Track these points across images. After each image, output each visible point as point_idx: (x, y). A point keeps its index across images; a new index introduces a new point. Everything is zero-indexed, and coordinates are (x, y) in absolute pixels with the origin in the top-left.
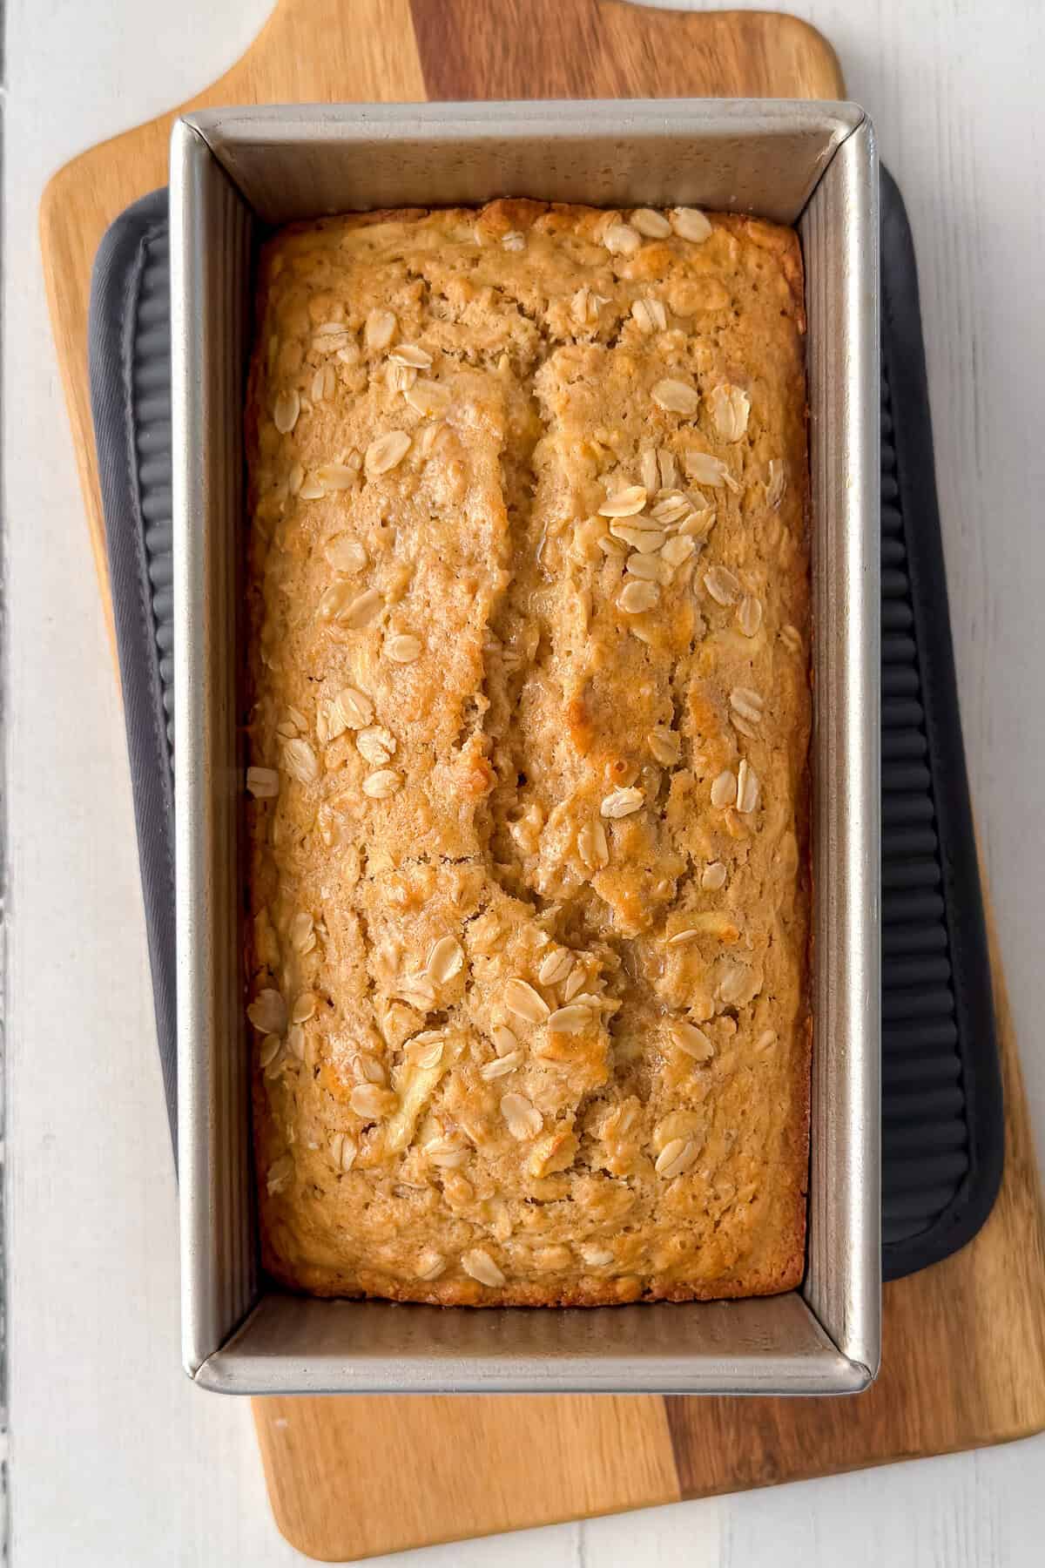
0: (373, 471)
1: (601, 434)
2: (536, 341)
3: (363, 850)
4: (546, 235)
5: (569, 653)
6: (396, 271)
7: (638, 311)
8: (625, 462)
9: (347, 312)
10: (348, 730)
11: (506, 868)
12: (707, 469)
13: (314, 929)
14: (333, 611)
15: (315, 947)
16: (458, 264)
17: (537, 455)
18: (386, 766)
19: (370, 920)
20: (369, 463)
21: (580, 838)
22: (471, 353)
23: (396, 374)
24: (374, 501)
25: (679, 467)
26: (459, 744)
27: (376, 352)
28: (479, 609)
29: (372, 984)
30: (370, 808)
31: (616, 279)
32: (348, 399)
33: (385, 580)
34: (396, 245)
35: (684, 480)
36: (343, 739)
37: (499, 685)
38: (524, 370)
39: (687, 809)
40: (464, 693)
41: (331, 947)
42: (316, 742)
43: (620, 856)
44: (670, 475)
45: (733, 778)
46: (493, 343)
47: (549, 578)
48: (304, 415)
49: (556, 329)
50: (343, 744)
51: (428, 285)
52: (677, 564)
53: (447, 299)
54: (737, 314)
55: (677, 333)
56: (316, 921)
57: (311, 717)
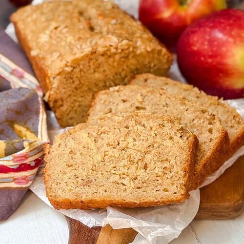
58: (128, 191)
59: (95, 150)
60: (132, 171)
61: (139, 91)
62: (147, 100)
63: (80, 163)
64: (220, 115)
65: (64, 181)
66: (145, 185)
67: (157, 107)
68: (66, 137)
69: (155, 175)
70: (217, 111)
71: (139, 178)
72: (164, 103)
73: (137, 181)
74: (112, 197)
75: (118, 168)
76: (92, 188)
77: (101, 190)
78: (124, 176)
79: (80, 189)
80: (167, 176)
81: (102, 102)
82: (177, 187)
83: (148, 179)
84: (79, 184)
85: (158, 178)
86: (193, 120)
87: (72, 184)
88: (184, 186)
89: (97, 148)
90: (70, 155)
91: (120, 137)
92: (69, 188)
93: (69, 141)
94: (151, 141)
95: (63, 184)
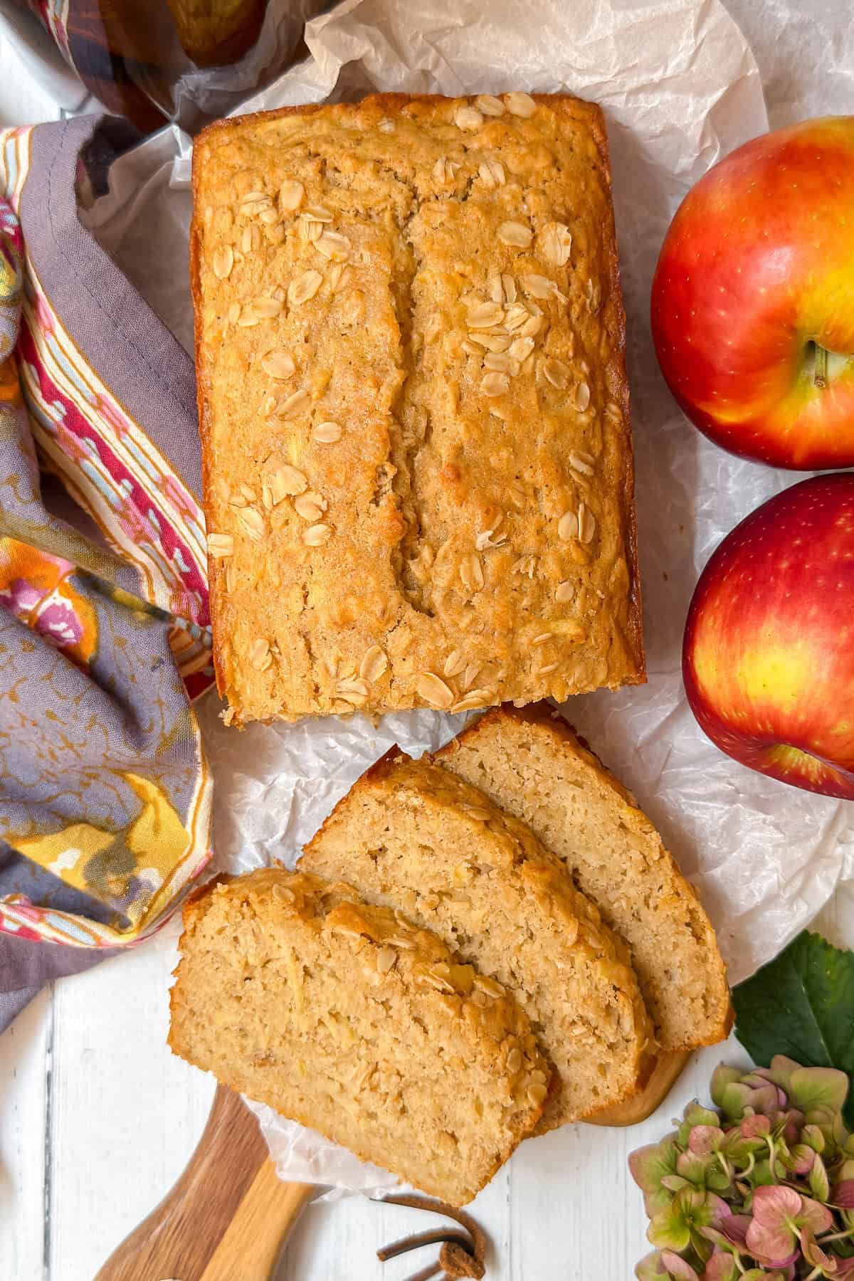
0: (295, 302)
1: (458, 267)
2: (409, 200)
3: (304, 587)
4: (411, 120)
5: (444, 430)
6: (299, 151)
7: (484, 172)
8: (478, 286)
9: (265, 184)
10: (289, 496)
11: (413, 594)
12: (538, 287)
13: (269, 651)
14: (272, 409)
15: (271, 665)
16: (347, 144)
17: (415, 285)
18: (319, 521)
19: (313, 640)
20: (292, 297)
21: (462, 568)
22: (361, 211)
23: (307, 229)
24: (298, 324)
25: (518, 287)
26: (376, 502)
27: (290, 214)
28: (383, 399)
29: (317, 690)
30: (308, 555)
31: (466, 150)
32: (271, 250)
33: (311, 382)
34: (298, 132)
35: (522, 296)
36: (285, 504)
37: (400, 457)
38: (401, 222)
39: (541, 542)
40: (377, 462)
41: (284, 662)
42: (263, 508)
43: (491, 579)
44: (513, 293)
45: (575, 519)
46: (379, 203)
47: (427, 376)
48: (237, 265)
49: (423, 190)
50: (285, 507)
51: (324, 162)
52: (522, 359)
53: (340, 172)
54: (559, 170)
55: (514, 187)
56: (270, 646)
57: (258, 490)
59: (298, 999)
61: (470, 848)
65: (214, 1028)
70: (676, 946)
79: (244, 1066)
84: (247, 1054)
95: (209, 1035)
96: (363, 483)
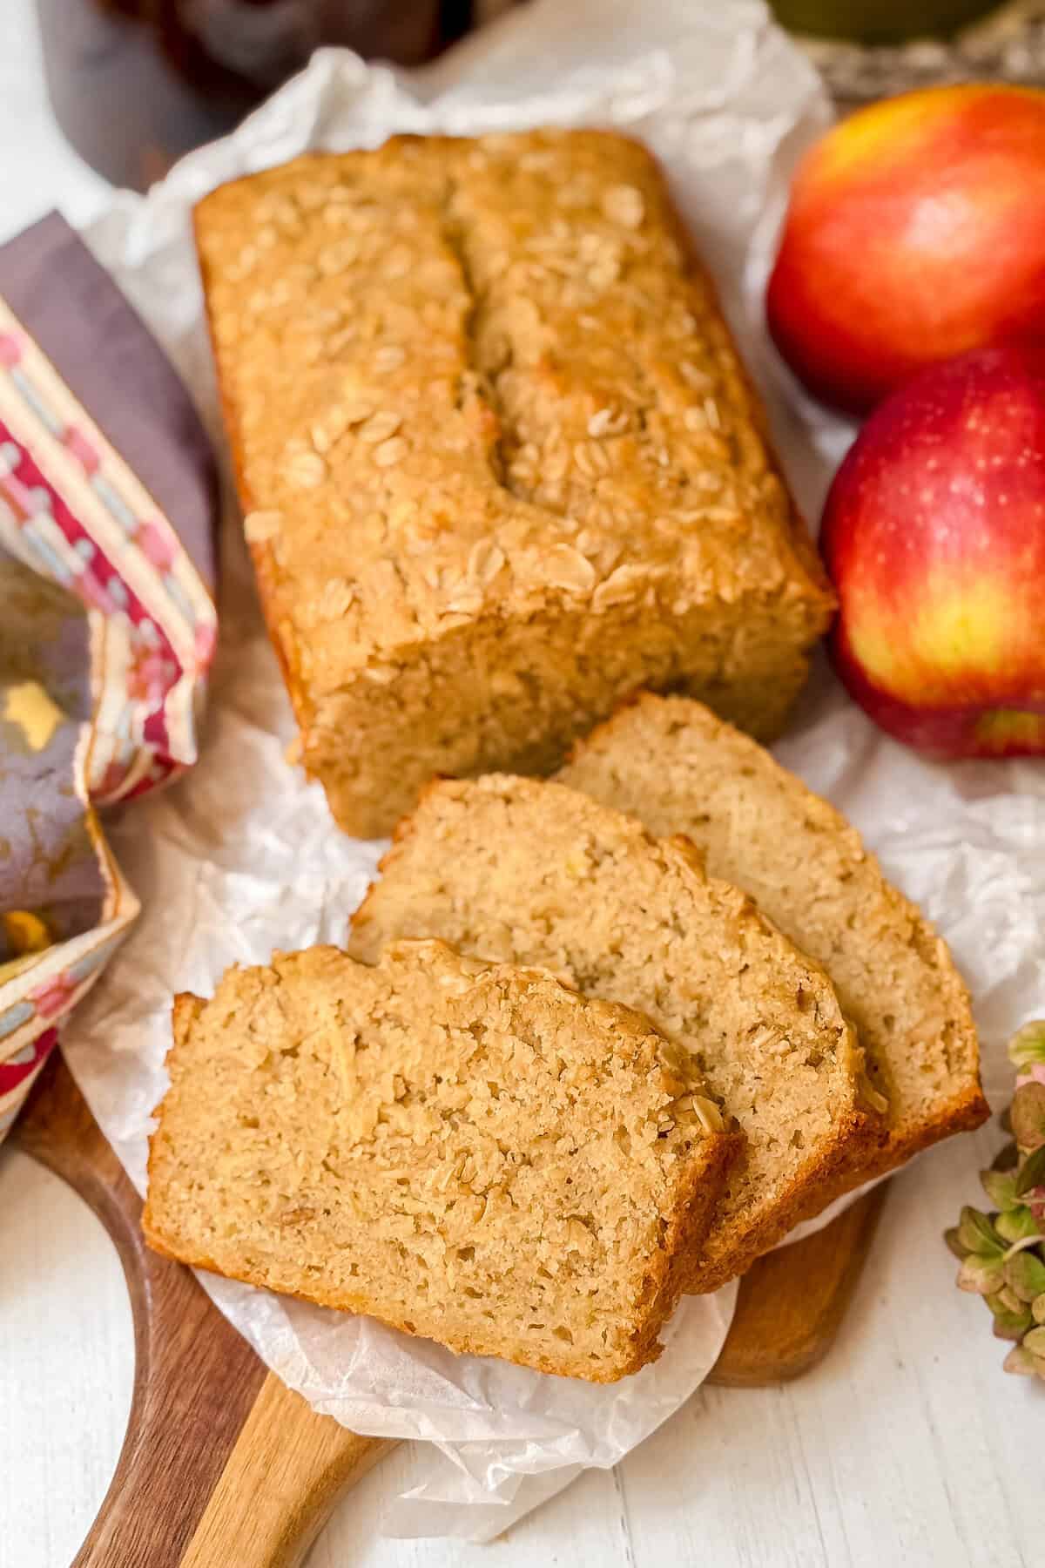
10: (351, 425)
15: (351, 604)
18: (393, 436)
19: (402, 566)
21: (578, 452)
26: (459, 408)
30: (383, 476)
36: (346, 437)
58: (435, 1294)
59: (347, 1088)
60: (460, 1220)
61: (585, 826)
62: (606, 875)
63: (286, 1120)
64: (900, 993)
65: (217, 1184)
66: (494, 1289)
67: (636, 919)
68: (257, 990)
69: (536, 1265)
70: (896, 976)
71: (479, 1255)
72: (666, 914)
73: (468, 1266)
74: (372, 1303)
75: (415, 1187)
76: (308, 1246)
77: (339, 1262)
78: (431, 1228)
79: (265, 1235)
80: (577, 1284)
81: (439, 831)
82: (604, 1336)
83: (509, 1271)
84: (269, 1211)
85: (544, 1281)
86: (754, 1029)
87: (241, 1209)
88: (633, 1338)
89: (358, 1078)
90: (260, 1077)
91: (444, 1064)
92: (230, 1220)
93: (264, 1012)
94: (548, 1119)
95: (210, 1196)
96: (440, 391)
